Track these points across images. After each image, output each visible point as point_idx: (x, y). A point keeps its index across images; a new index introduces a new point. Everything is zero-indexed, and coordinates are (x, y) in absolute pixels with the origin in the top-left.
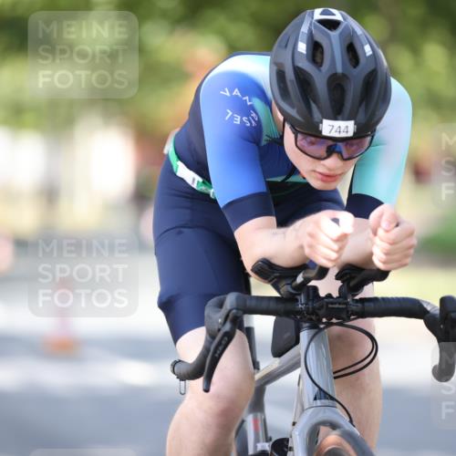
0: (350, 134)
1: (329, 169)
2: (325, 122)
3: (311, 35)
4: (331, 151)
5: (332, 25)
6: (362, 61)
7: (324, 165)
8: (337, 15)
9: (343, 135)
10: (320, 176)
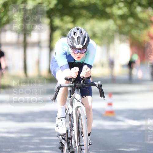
0: (82, 48)
1: (79, 56)
2: (77, 45)
3: (74, 31)
4: (78, 52)
5: (78, 29)
6: (84, 34)
7: (77, 55)
8: (79, 28)
9: (80, 48)
10: (77, 58)
